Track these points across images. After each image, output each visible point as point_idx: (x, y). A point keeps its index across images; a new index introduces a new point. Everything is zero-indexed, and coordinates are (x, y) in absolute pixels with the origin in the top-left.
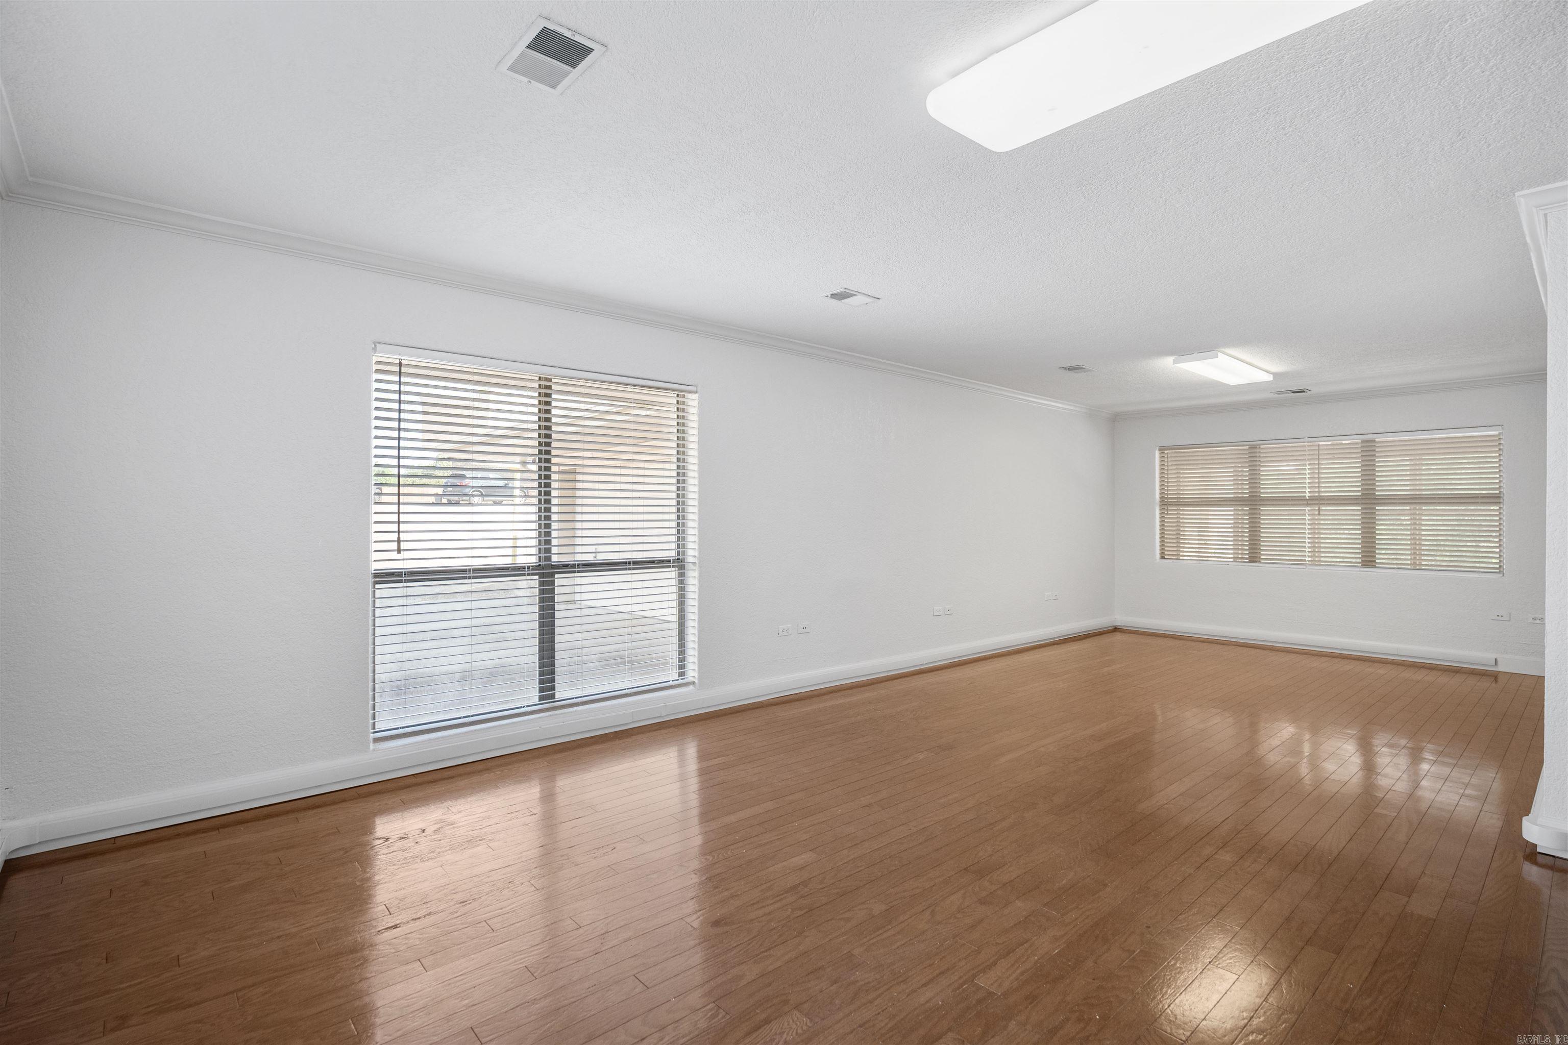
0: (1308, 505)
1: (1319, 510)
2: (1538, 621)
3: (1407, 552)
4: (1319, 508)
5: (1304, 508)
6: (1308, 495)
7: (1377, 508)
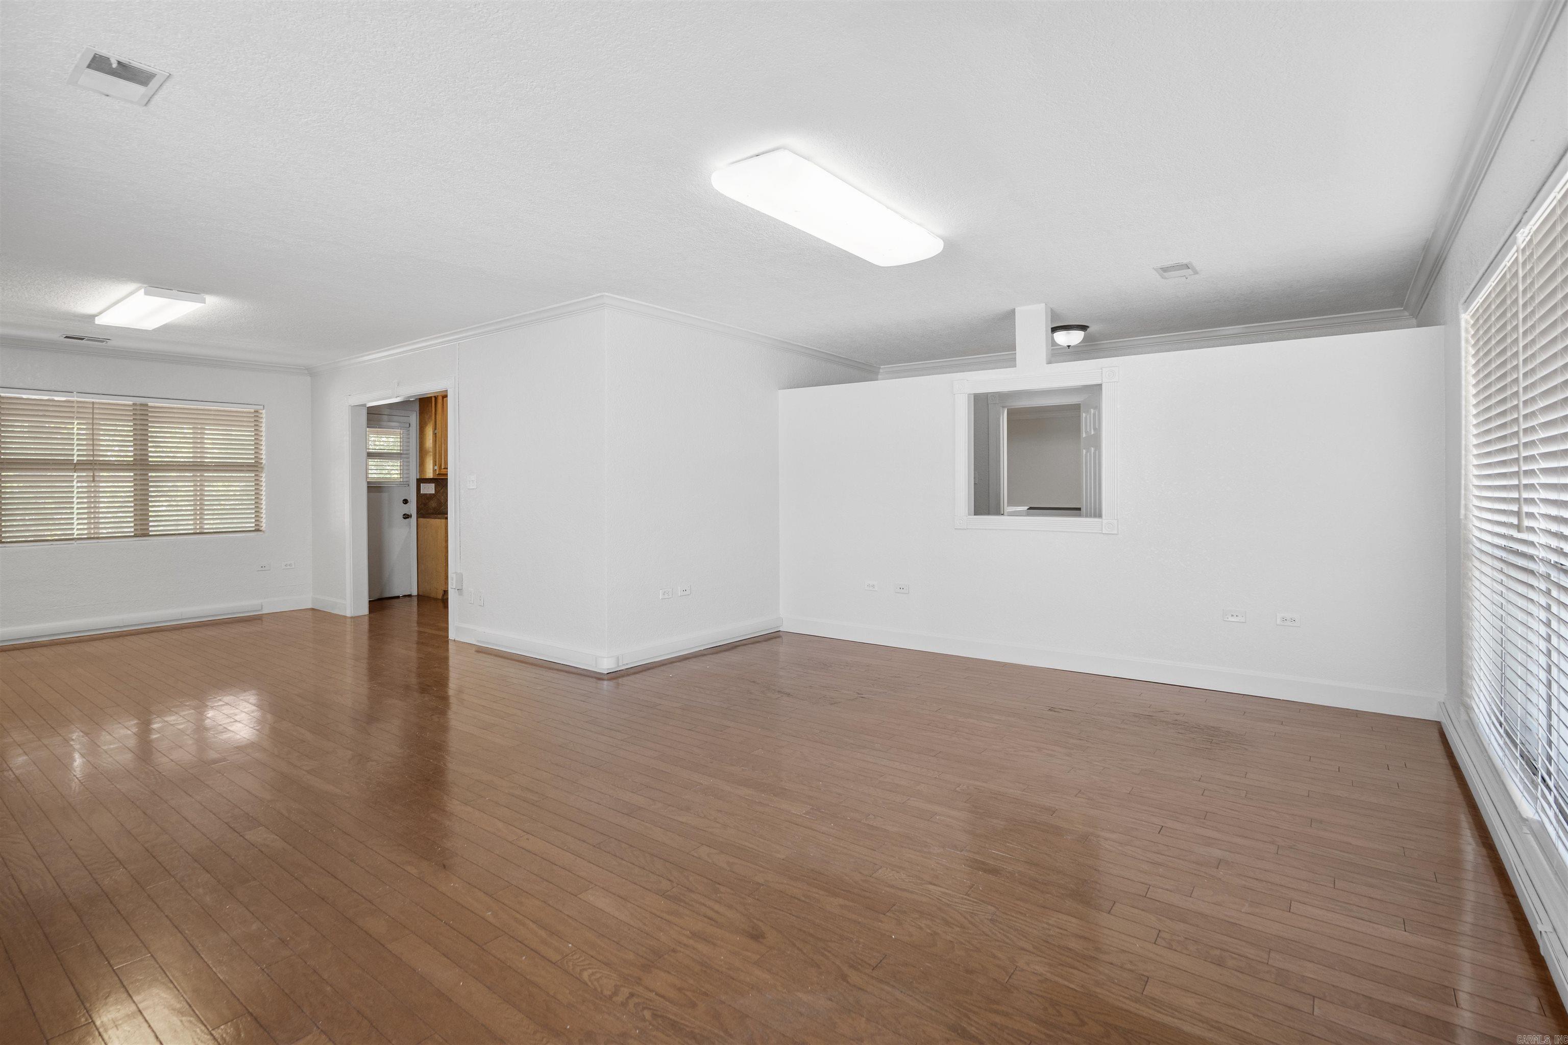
0: (75, 470)
1: (94, 476)
2: (288, 567)
3: (190, 518)
4: (94, 474)
5: (71, 474)
6: (75, 458)
7: (150, 474)
